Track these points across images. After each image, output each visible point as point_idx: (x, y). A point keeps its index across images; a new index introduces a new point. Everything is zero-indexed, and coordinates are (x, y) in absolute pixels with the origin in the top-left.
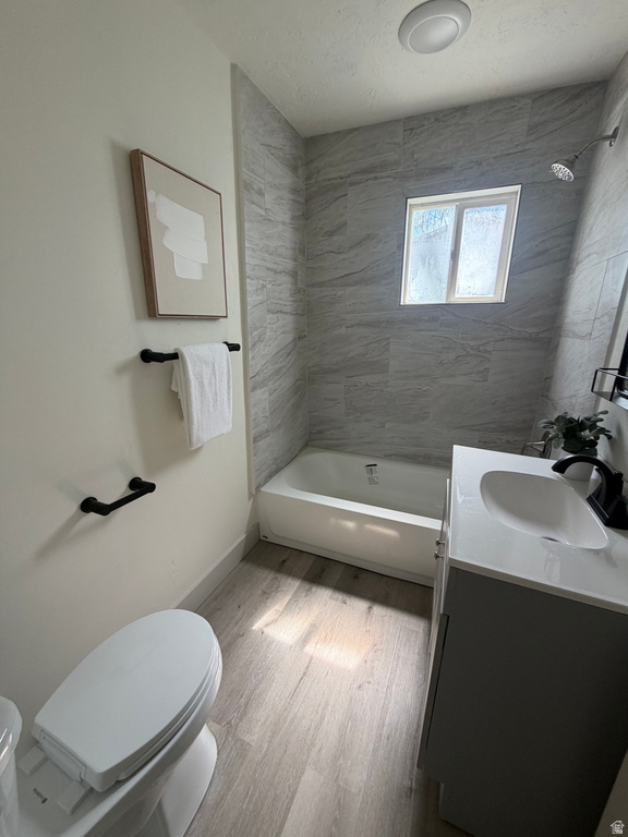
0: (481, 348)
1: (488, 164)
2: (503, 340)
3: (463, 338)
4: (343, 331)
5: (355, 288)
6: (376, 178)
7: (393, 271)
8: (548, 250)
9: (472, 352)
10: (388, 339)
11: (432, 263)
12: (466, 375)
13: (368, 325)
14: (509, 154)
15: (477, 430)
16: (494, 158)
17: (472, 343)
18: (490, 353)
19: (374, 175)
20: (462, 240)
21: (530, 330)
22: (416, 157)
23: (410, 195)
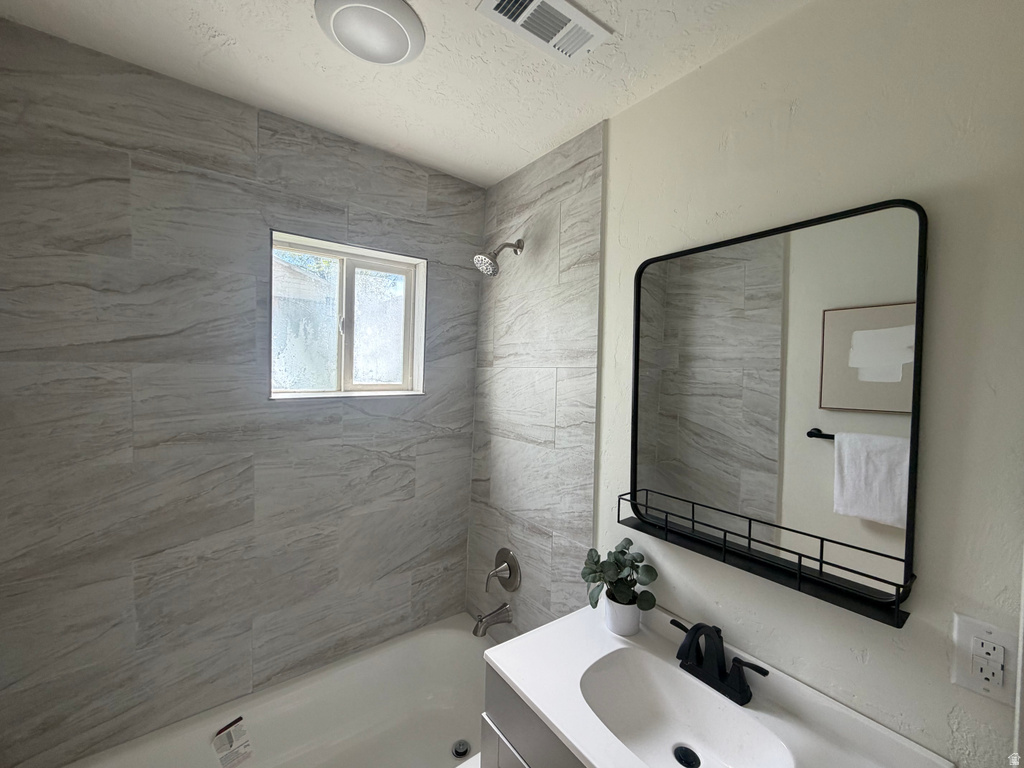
0: (403, 454)
1: (389, 224)
2: (427, 441)
3: (378, 445)
4: (126, 456)
5: (160, 365)
6: (203, 176)
7: (252, 341)
8: (458, 337)
9: (392, 461)
10: (248, 459)
11: (311, 331)
12: (386, 495)
13: (201, 437)
14: (411, 222)
15: (408, 569)
16: (396, 220)
17: (391, 450)
18: (413, 459)
19: (201, 170)
20: (356, 308)
21: (453, 426)
22: (284, 173)
23: (276, 226)
